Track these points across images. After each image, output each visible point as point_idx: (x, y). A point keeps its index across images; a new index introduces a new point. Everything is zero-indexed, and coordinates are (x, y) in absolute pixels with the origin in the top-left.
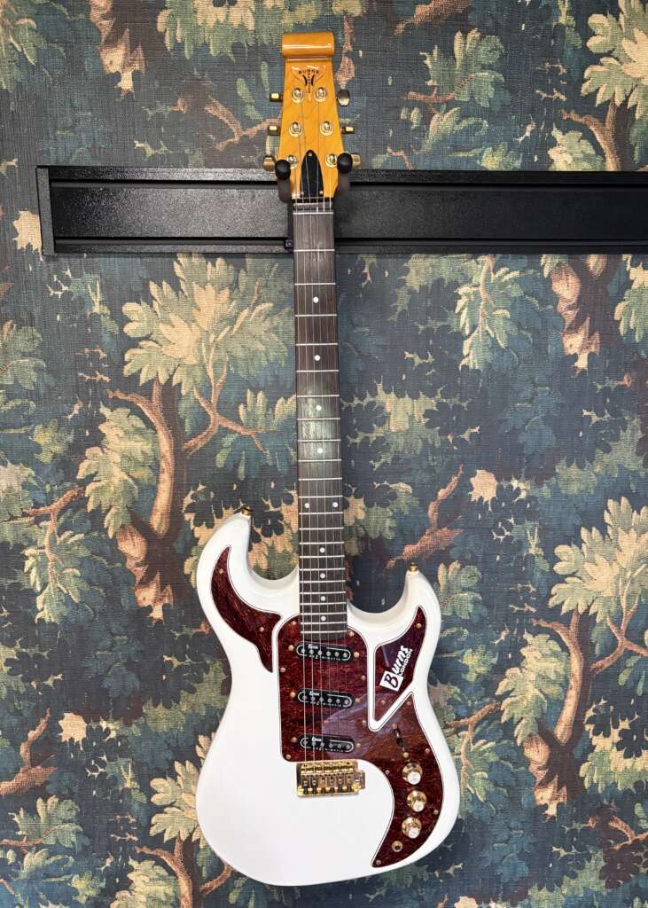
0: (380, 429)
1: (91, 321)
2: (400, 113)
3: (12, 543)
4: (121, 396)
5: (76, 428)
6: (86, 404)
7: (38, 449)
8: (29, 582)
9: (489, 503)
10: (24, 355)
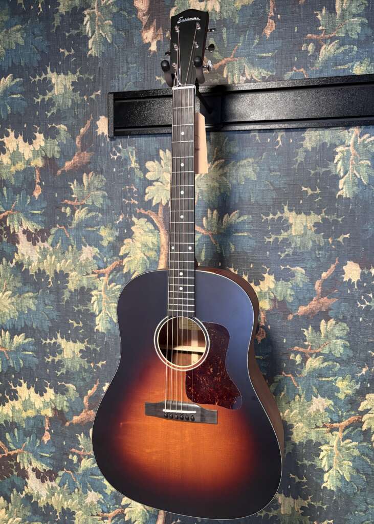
0: (286, 234)
1: (130, 172)
2: (302, 47)
3: (86, 288)
4: (143, 212)
5: (120, 228)
6: (126, 215)
7: (101, 238)
8: (93, 310)
9: (356, 283)
10: (97, 189)
